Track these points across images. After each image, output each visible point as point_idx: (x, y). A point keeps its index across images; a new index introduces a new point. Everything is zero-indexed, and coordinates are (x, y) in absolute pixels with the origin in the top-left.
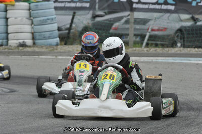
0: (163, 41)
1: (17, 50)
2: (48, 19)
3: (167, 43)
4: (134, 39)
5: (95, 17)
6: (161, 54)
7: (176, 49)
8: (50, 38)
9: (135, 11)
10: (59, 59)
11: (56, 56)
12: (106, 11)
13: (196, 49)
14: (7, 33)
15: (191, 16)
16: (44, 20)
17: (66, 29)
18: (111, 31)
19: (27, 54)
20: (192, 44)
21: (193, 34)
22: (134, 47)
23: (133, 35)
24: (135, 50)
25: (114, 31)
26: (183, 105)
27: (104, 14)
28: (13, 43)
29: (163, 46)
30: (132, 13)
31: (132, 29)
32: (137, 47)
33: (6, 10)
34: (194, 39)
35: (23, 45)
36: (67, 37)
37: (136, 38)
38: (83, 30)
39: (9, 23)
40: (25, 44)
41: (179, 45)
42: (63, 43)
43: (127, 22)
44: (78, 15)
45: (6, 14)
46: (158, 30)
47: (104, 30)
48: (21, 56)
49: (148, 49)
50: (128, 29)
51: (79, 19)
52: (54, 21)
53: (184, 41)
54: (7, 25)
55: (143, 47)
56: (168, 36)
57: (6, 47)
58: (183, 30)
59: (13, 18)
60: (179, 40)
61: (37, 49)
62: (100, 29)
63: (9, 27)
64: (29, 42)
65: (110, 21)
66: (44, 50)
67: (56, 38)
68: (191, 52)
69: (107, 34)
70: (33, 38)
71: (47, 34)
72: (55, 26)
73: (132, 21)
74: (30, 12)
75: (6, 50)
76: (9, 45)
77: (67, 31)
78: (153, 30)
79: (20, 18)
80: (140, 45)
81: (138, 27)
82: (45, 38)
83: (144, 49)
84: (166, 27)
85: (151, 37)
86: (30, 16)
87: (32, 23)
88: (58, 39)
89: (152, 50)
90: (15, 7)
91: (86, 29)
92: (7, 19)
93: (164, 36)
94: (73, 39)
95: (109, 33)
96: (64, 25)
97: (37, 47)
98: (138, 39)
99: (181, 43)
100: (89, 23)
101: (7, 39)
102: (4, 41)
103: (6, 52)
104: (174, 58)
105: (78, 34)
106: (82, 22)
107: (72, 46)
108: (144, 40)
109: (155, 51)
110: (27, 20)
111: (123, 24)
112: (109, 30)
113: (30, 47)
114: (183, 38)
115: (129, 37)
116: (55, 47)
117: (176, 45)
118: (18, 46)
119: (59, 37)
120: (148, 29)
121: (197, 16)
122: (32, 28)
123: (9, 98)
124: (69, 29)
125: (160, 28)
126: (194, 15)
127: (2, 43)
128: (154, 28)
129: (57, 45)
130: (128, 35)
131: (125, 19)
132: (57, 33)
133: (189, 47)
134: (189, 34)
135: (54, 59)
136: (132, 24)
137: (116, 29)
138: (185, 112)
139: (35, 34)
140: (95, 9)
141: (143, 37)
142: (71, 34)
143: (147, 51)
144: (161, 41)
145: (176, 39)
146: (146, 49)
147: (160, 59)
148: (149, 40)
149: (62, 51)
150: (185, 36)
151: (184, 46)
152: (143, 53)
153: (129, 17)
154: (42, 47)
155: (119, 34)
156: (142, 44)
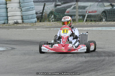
0: (95, 18)
1: (13, 26)
2: (30, 8)
3: (97, 19)
4: (79, 17)
5: (56, 6)
6: (95, 25)
7: (103, 22)
8: (31, 18)
9: (79, 2)
10: (37, 30)
11: (36, 29)
12: (62, 2)
13: (114, 22)
14: (7, 16)
15: (110, 3)
16: (28, 8)
17: (40, 13)
18: (66, 13)
19: (19, 28)
20: (111, 19)
21: (112, 14)
22: (79, 22)
23: (78, 15)
24: (80, 24)
25: (67, 13)
26: (110, 53)
27: (61, 4)
28: (11, 22)
29: (95, 21)
30: (77, 3)
31: (77, 12)
32: (80, 22)
33: (6, 4)
34: (112, 16)
35: (17, 23)
36: (41, 18)
37: (80, 17)
38: (50, 13)
39: (8, 11)
40: (18, 22)
41: (104, 20)
42: (39, 21)
43: (74, 8)
44: (47, 5)
45: (6, 6)
46: (92, 12)
47: (61, 13)
48: (16, 29)
49: (87, 23)
50: (75, 12)
51: (47, 8)
52: (34, 9)
53: (107, 18)
54: (7, 12)
55: (84, 22)
56: (98, 15)
57: (7, 24)
58: (106, 12)
59: (11, 8)
60: (104, 17)
61: (24, 25)
62: (60, 13)
63: (8, 13)
64: (20, 21)
65: (64, 8)
66: (29, 25)
67: (35, 18)
68: (111, 24)
69: (63, 15)
70: (22, 19)
71: (30, 16)
72: (34, 12)
73: (77, 7)
74: (20, 4)
75: (7, 26)
76: (9, 23)
77: (41, 14)
78: (89, 12)
79: (14, 8)
80: (82, 21)
81: (81, 11)
82: (29, 19)
83: (85, 23)
84: (96, 10)
85: (88, 16)
86: (20, 7)
87: (21, 11)
88: (36, 19)
89: (89, 23)
90: (11, 2)
91: (51, 13)
92: (7, 8)
93: (96, 15)
94: (45, 18)
95: (64, 15)
96: (39, 11)
97: (25, 24)
98: (81, 18)
99: (105, 19)
100: (53, 10)
101: (8, 20)
102: (6, 21)
103: (7, 27)
104: (102, 28)
105: (47, 16)
106: (49, 9)
107: (44, 23)
108: (84, 18)
109: (91, 24)
110: (18, 9)
111: (72, 9)
112: (65, 13)
113: (21, 24)
114: (106, 16)
115: (75, 16)
116: (35, 24)
117: (102, 20)
118: (14, 24)
119: (37, 18)
120: (87, 12)
121: (113, 4)
122: (22, 13)
123: (12, 53)
124: (42, 13)
125: (93, 11)
126: (112, 3)
127: (5, 22)
128: (90, 11)
129: (36, 22)
130: (75, 15)
131: (73, 6)
132: (35, 15)
133: (110, 21)
134: (109, 14)
135: (35, 30)
136: (77, 9)
137: (68, 12)
138: (111, 57)
139: (23, 16)
140: (56, 1)
141: (84, 16)
142: (43, 16)
143: (86, 24)
144: (94, 18)
145: (102, 17)
146: (86, 23)
147: (94, 28)
148: (87, 18)
149: (38, 25)
150: (107, 15)
151: (107, 21)
152: (84, 25)
153: (75, 5)
154: (28, 24)
155: (70, 15)
156: (84, 20)
